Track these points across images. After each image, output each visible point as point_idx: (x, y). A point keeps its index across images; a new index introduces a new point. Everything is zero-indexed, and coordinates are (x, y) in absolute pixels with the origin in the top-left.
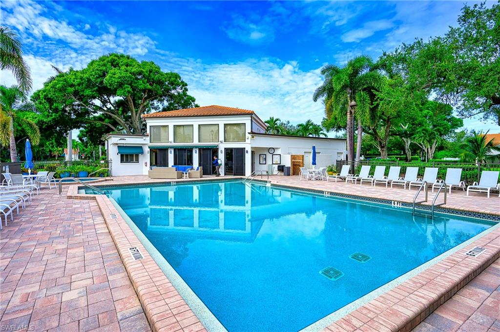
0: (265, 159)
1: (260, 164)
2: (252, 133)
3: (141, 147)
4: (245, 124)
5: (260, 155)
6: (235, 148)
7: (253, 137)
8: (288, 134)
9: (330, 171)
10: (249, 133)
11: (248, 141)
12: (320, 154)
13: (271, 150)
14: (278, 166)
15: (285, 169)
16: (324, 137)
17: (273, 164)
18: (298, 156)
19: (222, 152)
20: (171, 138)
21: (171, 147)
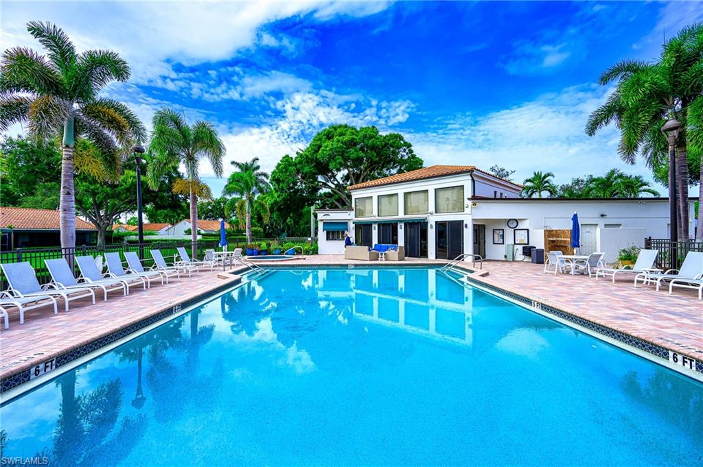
0: (503, 236)
1: (494, 243)
2: (474, 198)
3: (347, 223)
4: (463, 186)
5: (494, 230)
6: (449, 222)
7: (474, 204)
8: (570, 196)
9: (625, 259)
10: (469, 199)
11: (467, 210)
12: (621, 227)
13: (514, 223)
14: (523, 247)
15: (534, 253)
16: (652, 196)
17: (515, 244)
18: (563, 232)
19: (431, 227)
20: (375, 212)
21: (375, 222)
